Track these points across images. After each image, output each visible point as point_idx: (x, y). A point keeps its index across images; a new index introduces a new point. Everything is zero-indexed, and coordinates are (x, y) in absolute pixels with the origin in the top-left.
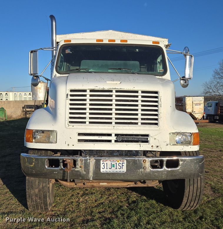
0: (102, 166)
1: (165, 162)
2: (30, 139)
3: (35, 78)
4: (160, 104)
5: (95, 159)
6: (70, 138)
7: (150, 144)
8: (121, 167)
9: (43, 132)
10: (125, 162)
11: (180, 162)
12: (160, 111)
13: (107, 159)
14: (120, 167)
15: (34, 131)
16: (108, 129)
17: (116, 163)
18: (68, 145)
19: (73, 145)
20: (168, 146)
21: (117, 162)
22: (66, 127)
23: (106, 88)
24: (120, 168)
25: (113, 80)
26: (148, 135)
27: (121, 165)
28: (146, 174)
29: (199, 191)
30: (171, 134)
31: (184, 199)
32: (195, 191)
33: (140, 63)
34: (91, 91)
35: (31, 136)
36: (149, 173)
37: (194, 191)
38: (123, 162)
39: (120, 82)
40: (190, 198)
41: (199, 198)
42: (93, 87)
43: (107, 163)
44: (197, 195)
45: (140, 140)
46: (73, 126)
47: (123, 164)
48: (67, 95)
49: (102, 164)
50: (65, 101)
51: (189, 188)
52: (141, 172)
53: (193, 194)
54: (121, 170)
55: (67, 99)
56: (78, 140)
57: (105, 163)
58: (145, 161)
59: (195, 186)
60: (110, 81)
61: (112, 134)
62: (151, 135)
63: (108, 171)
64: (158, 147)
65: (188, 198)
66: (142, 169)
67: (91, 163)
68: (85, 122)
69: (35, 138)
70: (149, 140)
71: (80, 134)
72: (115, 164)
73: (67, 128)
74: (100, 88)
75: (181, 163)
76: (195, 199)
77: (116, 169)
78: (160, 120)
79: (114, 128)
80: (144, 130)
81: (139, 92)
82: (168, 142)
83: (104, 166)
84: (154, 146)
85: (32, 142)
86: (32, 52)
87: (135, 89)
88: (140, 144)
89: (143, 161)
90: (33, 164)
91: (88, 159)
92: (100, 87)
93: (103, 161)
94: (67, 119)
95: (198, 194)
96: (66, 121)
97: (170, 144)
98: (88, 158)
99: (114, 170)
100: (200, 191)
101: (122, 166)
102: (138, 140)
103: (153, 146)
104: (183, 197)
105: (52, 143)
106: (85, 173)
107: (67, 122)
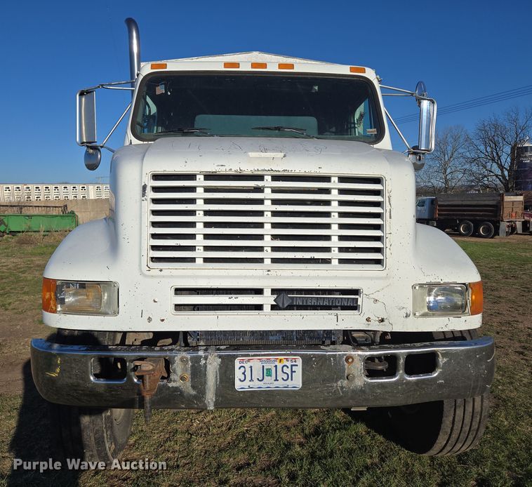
0: (238, 374)
1: (402, 361)
2: (50, 304)
3: (91, 151)
4: (388, 210)
5: (220, 357)
6: (155, 301)
7: (362, 315)
8: (290, 377)
9: (83, 285)
10: (299, 361)
11: (440, 360)
12: (387, 229)
13: (253, 356)
14: (286, 375)
15: (58, 283)
16: (252, 277)
17: (276, 366)
18: (150, 319)
19: (163, 320)
20: (408, 319)
21: (277, 363)
22: (142, 274)
23: (248, 169)
24: (285, 378)
25: (266, 150)
26: (356, 292)
27: (288, 371)
28: (353, 391)
29: (478, 419)
30: (417, 287)
31: (439, 437)
32: (467, 420)
33: (318, 120)
34: (208, 177)
35: (53, 297)
36: (362, 391)
37: (465, 421)
38: (294, 363)
39: (282, 154)
40: (454, 436)
41: (476, 434)
42: (212, 168)
43: (251, 367)
44: (472, 428)
45: (337, 304)
46: (161, 270)
47: (294, 368)
48: (144, 188)
49: (240, 368)
50: (138, 204)
51: (455, 414)
52: (342, 388)
53: (462, 427)
54: (289, 383)
55: (143, 199)
56: (176, 305)
57: (247, 365)
58: (350, 360)
59: (469, 409)
60: (258, 151)
61: (265, 290)
62: (365, 291)
63: (256, 385)
64: (382, 320)
65: (450, 435)
66: (344, 379)
67: (209, 366)
68: (193, 260)
69: (62, 301)
70: (359, 303)
71: (179, 291)
72: (274, 370)
73: (146, 276)
74: (231, 170)
75: (442, 361)
76: (467, 437)
77: (276, 380)
78: (387, 252)
79: (269, 273)
80: (346, 278)
81: (333, 179)
82: (410, 309)
83: (244, 373)
84: (373, 318)
85: (55, 312)
86: (82, 94)
87: (324, 172)
88: (337, 315)
89: (347, 360)
90: (58, 370)
91: (201, 357)
92: (231, 166)
93: (242, 361)
94: (144, 253)
95: (475, 426)
96: (141, 256)
97: (415, 314)
98: (201, 353)
99: (269, 384)
100: (480, 420)
101: (292, 372)
102: (331, 304)
103: (369, 318)
104: (439, 434)
105: (105, 314)
106: (193, 393)
107: (145, 260)
